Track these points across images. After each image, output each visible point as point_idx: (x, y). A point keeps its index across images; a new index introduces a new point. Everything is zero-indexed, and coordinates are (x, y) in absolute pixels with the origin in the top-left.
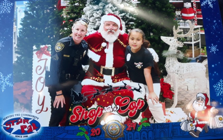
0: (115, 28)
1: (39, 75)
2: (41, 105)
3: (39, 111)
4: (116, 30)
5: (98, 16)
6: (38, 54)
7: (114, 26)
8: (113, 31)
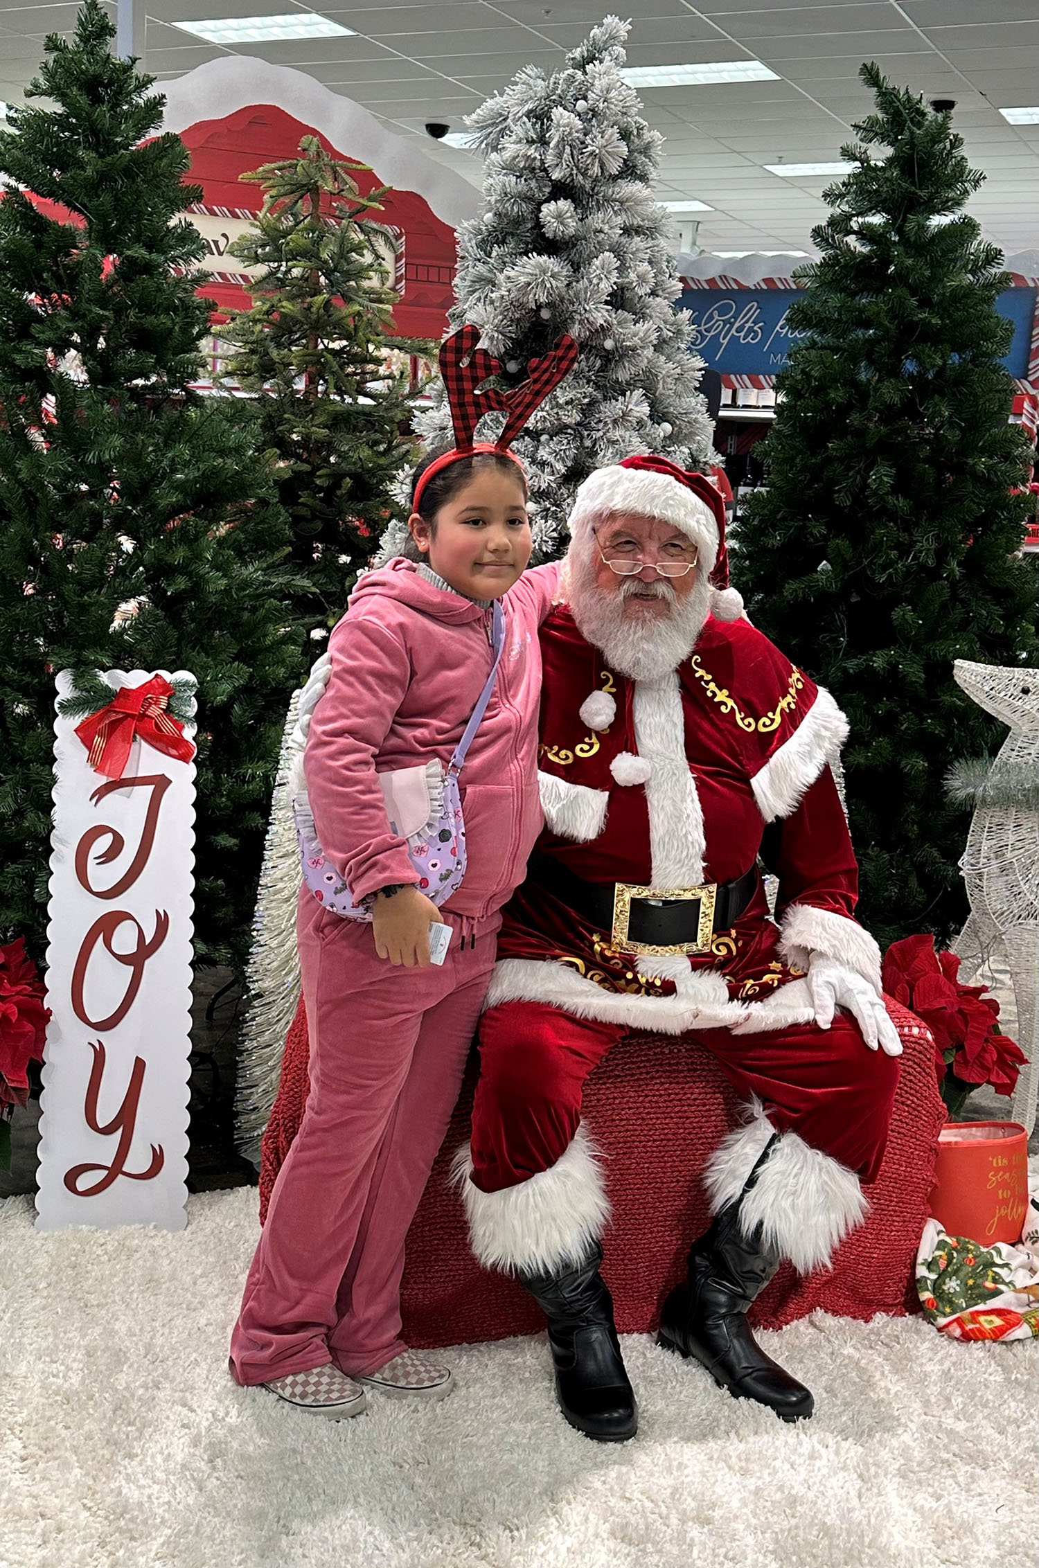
0: (675, 568)
1: (97, 894)
2: (108, 1130)
3: (97, 1176)
4: (682, 586)
5: (546, 480)
6: (97, 740)
7: (673, 550)
8: (662, 589)
